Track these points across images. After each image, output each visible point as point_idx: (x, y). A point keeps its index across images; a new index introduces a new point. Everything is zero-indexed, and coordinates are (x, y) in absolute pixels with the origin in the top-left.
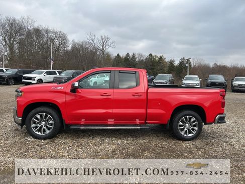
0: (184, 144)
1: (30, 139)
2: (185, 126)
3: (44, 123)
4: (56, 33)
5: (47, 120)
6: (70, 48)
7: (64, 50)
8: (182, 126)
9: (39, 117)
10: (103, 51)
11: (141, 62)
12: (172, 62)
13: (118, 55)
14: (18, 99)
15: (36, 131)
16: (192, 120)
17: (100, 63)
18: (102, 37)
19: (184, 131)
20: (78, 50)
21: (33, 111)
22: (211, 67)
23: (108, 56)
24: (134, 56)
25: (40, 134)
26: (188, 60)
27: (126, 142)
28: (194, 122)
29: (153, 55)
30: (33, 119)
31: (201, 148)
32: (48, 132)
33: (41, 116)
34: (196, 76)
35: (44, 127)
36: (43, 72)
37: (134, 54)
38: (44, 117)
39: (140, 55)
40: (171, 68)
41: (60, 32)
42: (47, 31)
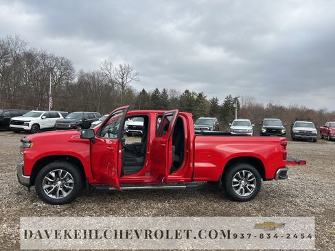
0: (240, 206)
1: (42, 204)
2: (241, 183)
3: (60, 183)
4: (56, 59)
5: (65, 179)
6: (76, 80)
7: (67, 83)
8: (237, 183)
9: (53, 174)
10: (122, 85)
11: (174, 100)
12: (214, 102)
13: (143, 91)
14: (25, 152)
15: (49, 194)
16: (249, 175)
17: (119, 101)
18: (121, 67)
19: (239, 190)
20: (87, 84)
21: (46, 167)
22: (265, 108)
23: (130, 92)
24: (164, 92)
25: (54, 197)
26: (236, 99)
27: (168, 205)
28: (250, 178)
29: (191, 91)
30: (46, 177)
31: (261, 209)
32: (65, 194)
33: (57, 173)
34: (248, 120)
35: (60, 189)
36: (41, 114)
37: (164, 90)
38: (60, 175)
39: (173, 91)
40: (214, 110)
41: (63, 59)
42: (44, 56)
